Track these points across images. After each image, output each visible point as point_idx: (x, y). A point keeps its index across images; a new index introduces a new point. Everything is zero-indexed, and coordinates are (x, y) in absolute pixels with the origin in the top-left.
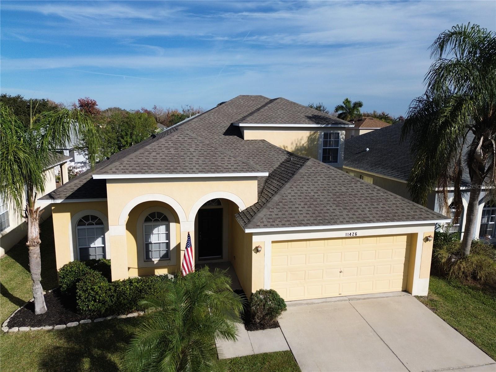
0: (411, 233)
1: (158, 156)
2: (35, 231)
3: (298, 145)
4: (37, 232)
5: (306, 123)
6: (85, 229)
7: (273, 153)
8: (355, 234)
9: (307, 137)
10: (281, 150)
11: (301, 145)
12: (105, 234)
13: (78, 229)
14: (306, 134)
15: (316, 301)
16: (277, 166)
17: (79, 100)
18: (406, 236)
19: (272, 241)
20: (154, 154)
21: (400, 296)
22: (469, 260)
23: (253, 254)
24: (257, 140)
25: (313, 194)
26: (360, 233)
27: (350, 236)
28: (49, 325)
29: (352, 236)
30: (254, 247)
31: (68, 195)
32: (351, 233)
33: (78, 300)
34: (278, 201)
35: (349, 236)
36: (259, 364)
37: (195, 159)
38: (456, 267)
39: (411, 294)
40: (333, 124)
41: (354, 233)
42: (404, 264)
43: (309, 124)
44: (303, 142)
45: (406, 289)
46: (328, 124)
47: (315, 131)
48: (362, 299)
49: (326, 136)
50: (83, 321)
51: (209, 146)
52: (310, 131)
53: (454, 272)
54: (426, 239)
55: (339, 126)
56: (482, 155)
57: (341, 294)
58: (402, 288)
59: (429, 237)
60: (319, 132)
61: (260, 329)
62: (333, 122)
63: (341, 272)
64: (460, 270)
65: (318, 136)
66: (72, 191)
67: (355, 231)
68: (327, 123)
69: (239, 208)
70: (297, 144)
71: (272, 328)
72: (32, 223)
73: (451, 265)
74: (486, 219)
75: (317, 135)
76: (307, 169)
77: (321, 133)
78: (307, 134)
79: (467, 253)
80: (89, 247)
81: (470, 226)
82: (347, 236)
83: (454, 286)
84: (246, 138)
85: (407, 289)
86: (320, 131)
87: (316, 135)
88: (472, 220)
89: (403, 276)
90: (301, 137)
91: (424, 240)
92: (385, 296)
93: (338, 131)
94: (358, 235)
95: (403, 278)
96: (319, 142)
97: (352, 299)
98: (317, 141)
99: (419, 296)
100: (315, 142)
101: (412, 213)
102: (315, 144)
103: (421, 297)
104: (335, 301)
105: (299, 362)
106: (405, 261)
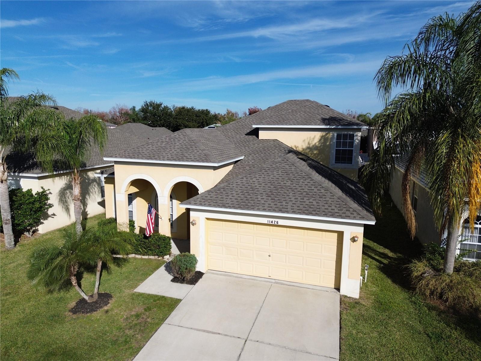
0: (337, 231)
8: (276, 222)
9: (320, 136)
11: (313, 144)
14: (318, 135)
18: (336, 234)
19: (206, 218)
21: (327, 291)
23: (191, 226)
24: (270, 140)
25: (256, 184)
26: (281, 222)
27: (272, 223)
30: (191, 221)
32: (272, 221)
37: (173, 151)
39: (339, 292)
42: (336, 261)
43: (319, 125)
44: (315, 142)
46: (338, 125)
47: (327, 132)
49: (339, 136)
52: (321, 132)
58: (334, 285)
59: (356, 237)
60: (331, 134)
61: (179, 283)
62: (346, 123)
65: (330, 137)
67: (276, 220)
68: (336, 124)
69: (199, 192)
70: (309, 143)
71: (189, 284)
77: (334, 134)
82: (269, 223)
84: (261, 137)
86: (333, 132)
87: (328, 136)
89: (335, 273)
90: (312, 137)
91: (351, 240)
92: (311, 288)
93: (353, 132)
94: (279, 224)
95: (334, 275)
96: (332, 143)
97: (278, 282)
98: (330, 142)
99: (349, 296)
100: (328, 142)
101: (336, 211)
102: (327, 145)
103: (350, 297)
104: (262, 281)
105: (178, 307)
106: (336, 258)
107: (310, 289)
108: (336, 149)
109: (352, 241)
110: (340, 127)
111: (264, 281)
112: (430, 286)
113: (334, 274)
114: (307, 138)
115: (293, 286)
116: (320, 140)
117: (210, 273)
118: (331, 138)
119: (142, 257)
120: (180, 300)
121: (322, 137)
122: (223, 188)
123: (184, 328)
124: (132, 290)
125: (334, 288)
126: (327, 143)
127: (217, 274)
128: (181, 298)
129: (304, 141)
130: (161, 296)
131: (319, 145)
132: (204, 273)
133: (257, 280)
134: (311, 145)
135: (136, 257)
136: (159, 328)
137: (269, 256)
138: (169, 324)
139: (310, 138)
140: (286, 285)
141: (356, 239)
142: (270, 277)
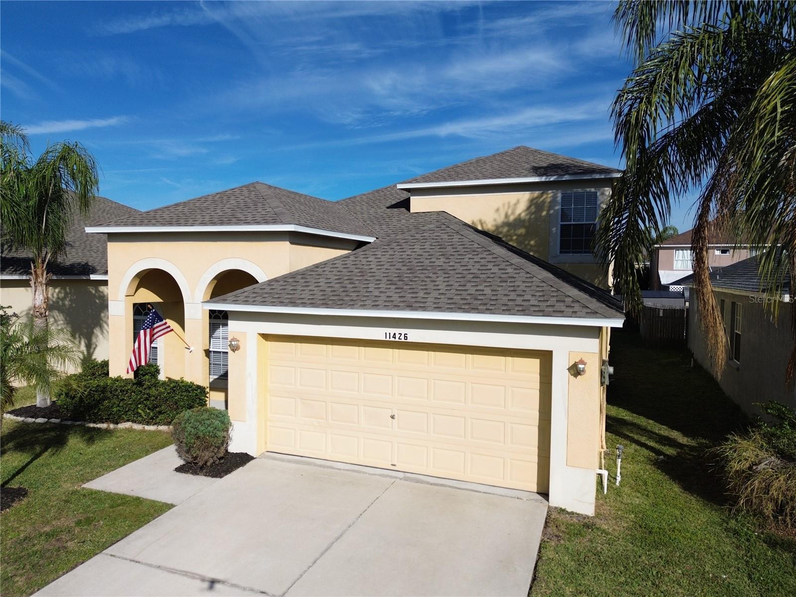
2: (39, 298)
3: (509, 214)
8: (403, 336)
11: (516, 216)
15: (341, 466)
19: (259, 334)
23: (230, 352)
24: (431, 212)
26: (415, 335)
27: (393, 339)
29: (397, 339)
32: (395, 334)
39: (549, 501)
40: (574, 174)
41: (401, 334)
44: (518, 212)
46: (565, 174)
47: (542, 191)
49: (566, 199)
54: (576, 369)
57: (394, 465)
58: (537, 485)
59: (580, 362)
60: (550, 194)
62: (581, 171)
65: (549, 200)
67: (403, 331)
75: (546, 198)
77: (555, 195)
82: (388, 339)
84: (413, 209)
86: (554, 191)
87: (544, 199)
89: (538, 456)
90: (513, 202)
91: (569, 371)
92: (482, 491)
93: (595, 188)
94: (409, 340)
95: (537, 461)
96: (552, 212)
97: (411, 478)
98: (549, 210)
99: (569, 510)
100: (543, 211)
101: (533, 302)
102: (543, 216)
103: (572, 513)
104: (375, 474)
105: (157, 521)
106: (540, 419)
107: (480, 492)
108: (561, 225)
109: (573, 373)
110: (566, 178)
111: (379, 475)
112: (773, 492)
113: (535, 458)
114: (504, 205)
115: (442, 485)
116: (529, 208)
117: (268, 457)
118: (550, 202)
119: (144, 428)
120: (170, 506)
121: (532, 202)
122: (302, 274)
123: (143, 566)
124: (81, 483)
125: (537, 493)
126: (542, 213)
127: (282, 460)
128: (174, 503)
129: (498, 210)
130: (132, 497)
131: (527, 217)
132: (255, 457)
133: (364, 473)
134: (512, 218)
135: (133, 427)
136: (83, 563)
137: (393, 417)
138: (112, 555)
139: (509, 203)
140: (428, 483)
141: (581, 366)
142: (394, 467)
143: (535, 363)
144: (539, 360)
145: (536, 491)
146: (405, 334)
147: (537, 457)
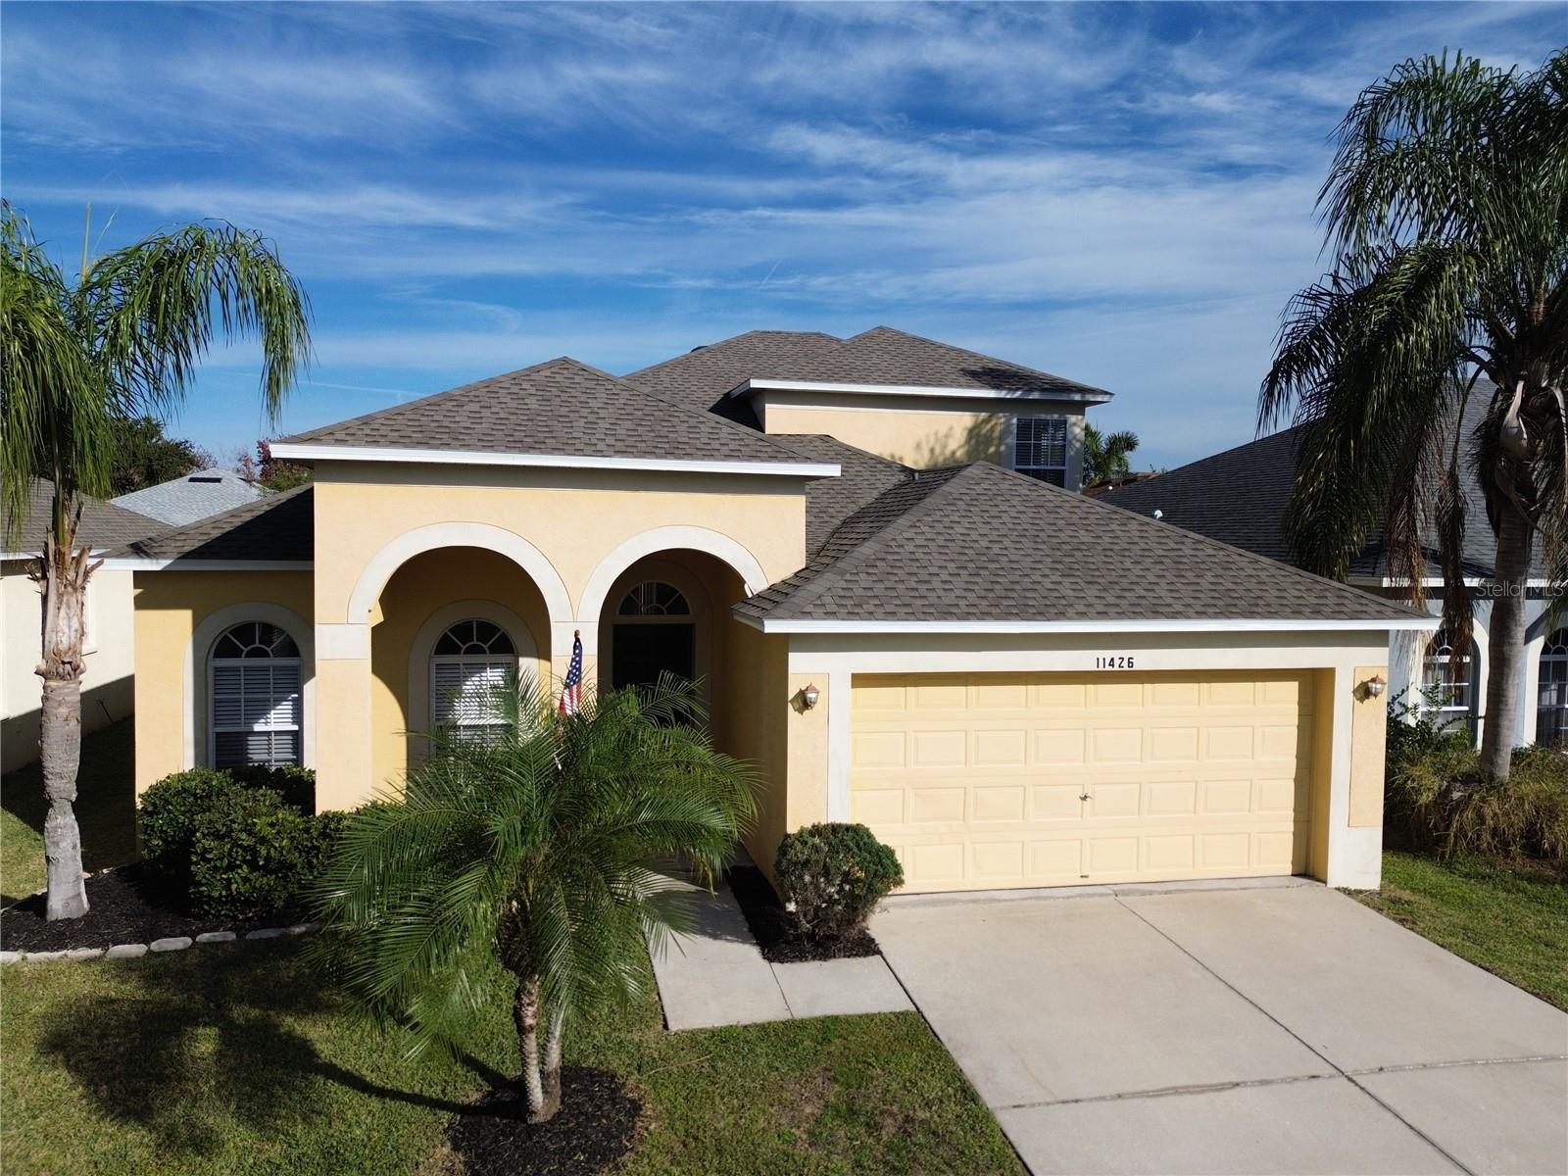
0: (1313, 669)
1: (485, 413)
2: (70, 628)
3: (937, 451)
4: (76, 631)
5: (960, 386)
6: (237, 669)
7: (856, 469)
8: (1126, 661)
9: (965, 428)
10: (881, 463)
11: (948, 453)
12: (305, 686)
13: (216, 669)
15: (1005, 895)
16: (870, 500)
17: (259, 443)
19: (853, 675)
20: (474, 407)
21: (1288, 887)
22: (1510, 793)
23: (792, 714)
24: (805, 436)
25: (984, 543)
26: (1146, 659)
27: (1110, 668)
28: (91, 946)
29: (1116, 668)
30: (792, 692)
31: (187, 549)
32: (1112, 660)
33: (196, 863)
34: (874, 557)
35: (1108, 668)
36: (807, 1043)
37: (602, 424)
38: (1469, 814)
39: (1325, 882)
40: (1043, 390)
41: (1123, 659)
42: (1295, 780)
43: (969, 387)
44: (952, 445)
45: (1306, 871)
46: (1031, 390)
47: (989, 413)
48: (1160, 893)
49: (1024, 429)
50: (207, 935)
51: (649, 399)
52: (973, 412)
53: (1461, 832)
54: (1364, 692)
55: (1064, 397)
56: (1525, 436)
57: (1086, 877)
58: (1292, 863)
59: (1373, 680)
60: (1001, 418)
61: (814, 958)
63: (1084, 798)
64: (1483, 823)
65: (999, 428)
66: (203, 540)
67: (1126, 653)
68: (1026, 388)
69: (746, 586)
70: (932, 451)
71: (856, 955)
72: (60, 596)
73: (1453, 811)
74: (1554, 695)
75: (995, 424)
76: (967, 486)
77: (1008, 420)
78: (964, 420)
79: (1500, 774)
80: (246, 729)
81: (1502, 679)
82: (1101, 668)
83: (1467, 876)
84: (770, 429)
85: (1309, 866)
86: (1007, 414)
87: (992, 426)
88: (1509, 659)
89: (1295, 821)
90: (944, 429)
91: (1355, 693)
93: (1065, 415)
94: (1136, 668)
95: (1292, 829)
96: (1003, 448)
97: (1125, 891)
98: (998, 446)
99: (1352, 888)
100: (991, 446)
101: (1312, 600)
102: (991, 455)
106: (1298, 768)
109: (1359, 696)
110: (1035, 395)
113: (1291, 827)
116: (968, 441)
118: (1001, 432)
120: (914, 1016)
121: (974, 430)
124: (658, 1026)
125: (1292, 875)
126: (988, 448)
131: (966, 456)
134: (941, 459)
138: (1015, 1107)
139: (936, 434)
141: (1374, 686)
142: (1085, 879)
143: (1292, 689)
144: (1296, 684)
145: (1290, 873)
146: (1129, 659)
147: (1292, 823)
